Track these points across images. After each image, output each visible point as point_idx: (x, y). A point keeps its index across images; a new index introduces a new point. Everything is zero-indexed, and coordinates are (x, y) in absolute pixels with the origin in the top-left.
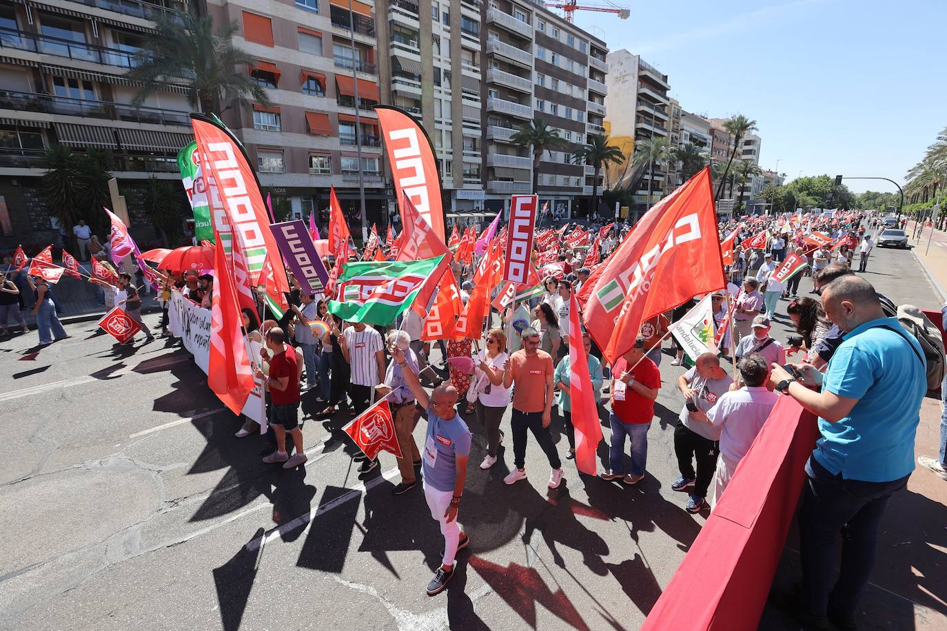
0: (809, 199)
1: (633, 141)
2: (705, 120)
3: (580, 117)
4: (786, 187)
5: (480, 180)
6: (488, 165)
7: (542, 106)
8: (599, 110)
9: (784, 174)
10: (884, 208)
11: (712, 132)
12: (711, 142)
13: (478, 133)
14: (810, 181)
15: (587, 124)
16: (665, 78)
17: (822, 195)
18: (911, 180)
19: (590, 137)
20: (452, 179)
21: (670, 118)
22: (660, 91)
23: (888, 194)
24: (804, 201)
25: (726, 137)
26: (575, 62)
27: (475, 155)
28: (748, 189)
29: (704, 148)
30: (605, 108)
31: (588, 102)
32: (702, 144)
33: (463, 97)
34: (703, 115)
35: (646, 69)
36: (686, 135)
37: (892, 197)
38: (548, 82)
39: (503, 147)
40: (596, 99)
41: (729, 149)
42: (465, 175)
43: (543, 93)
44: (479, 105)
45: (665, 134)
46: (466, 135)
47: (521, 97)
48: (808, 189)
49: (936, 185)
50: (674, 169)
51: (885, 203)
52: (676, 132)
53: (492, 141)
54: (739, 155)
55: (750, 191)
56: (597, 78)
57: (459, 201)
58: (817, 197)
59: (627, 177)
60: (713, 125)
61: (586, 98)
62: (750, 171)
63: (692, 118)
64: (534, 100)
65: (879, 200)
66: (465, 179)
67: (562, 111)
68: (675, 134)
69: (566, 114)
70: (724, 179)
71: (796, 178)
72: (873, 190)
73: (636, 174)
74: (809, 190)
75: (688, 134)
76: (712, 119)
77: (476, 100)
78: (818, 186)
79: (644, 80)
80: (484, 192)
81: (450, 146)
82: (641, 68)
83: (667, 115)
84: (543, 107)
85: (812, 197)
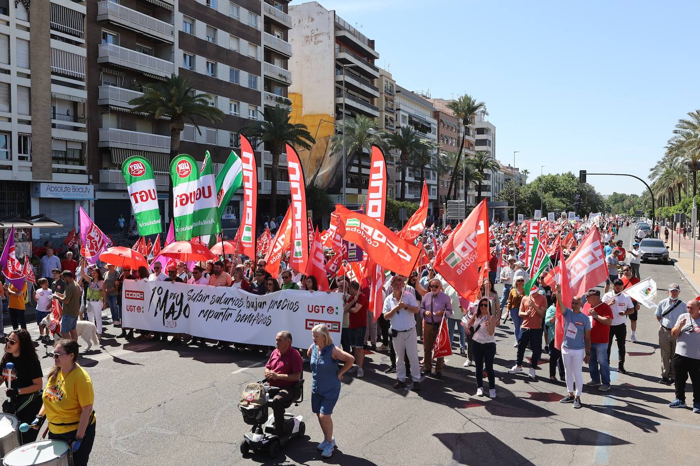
0: (556, 201)
1: (333, 120)
2: (427, 100)
3: (253, 82)
4: (529, 186)
5: (84, 168)
6: (100, 145)
7: (192, 62)
8: (280, 76)
9: (526, 171)
10: (633, 212)
11: (436, 114)
12: (436, 127)
13: (82, 95)
14: (554, 179)
15: (264, 94)
16: (371, 43)
17: (568, 195)
18: (654, 180)
19: (268, 112)
20: (30, 164)
21: (381, 93)
22: (365, 59)
23: (634, 196)
24: (551, 204)
25: (454, 123)
26: (241, 9)
27: (76, 129)
28: (486, 188)
29: (428, 135)
30: (290, 73)
31: (263, 63)
32: (425, 128)
33: (53, 36)
34: (425, 94)
35: (345, 29)
36: (404, 117)
37: (638, 200)
38: (201, 30)
39: (127, 119)
40: (277, 61)
41: (459, 137)
42: (56, 159)
43: (191, 44)
44: (82, 52)
45: (377, 114)
46: (57, 96)
47: (159, 47)
48: (553, 189)
49: (679, 185)
50: (393, 161)
51: (633, 206)
52: (391, 112)
53: (106, 108)
54: (472, 145)
55: (489, 191)
56: (276, 33)
57: (43, 201)
58: (564, 199)
59: (326, 170)
60: (438, 107)
61: (261, 57)
62: (485, 166)
63: (411, 96)
64: (178, 53)
65: (627, 202)
66: (55, 166)
67: (223, 72)
68: (389, 115)
69: (231, 77)
70: (456, 176)
71: (539, 175)
72: (620, 192)
73: (339, 164)
74: (554, 191)
75: (407, 115)
76: (435, 100)
77: (77, 44)
78: (563, 186)
79: (343, 42)
80: (91, 187)
81: (27, 112)
82: (338, 27)
83: (377, 89)
84: (194, 64)
85: (559, 199)
